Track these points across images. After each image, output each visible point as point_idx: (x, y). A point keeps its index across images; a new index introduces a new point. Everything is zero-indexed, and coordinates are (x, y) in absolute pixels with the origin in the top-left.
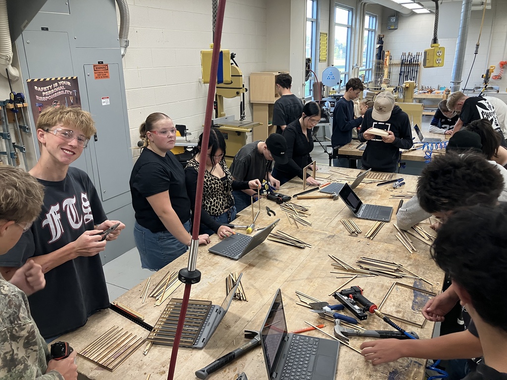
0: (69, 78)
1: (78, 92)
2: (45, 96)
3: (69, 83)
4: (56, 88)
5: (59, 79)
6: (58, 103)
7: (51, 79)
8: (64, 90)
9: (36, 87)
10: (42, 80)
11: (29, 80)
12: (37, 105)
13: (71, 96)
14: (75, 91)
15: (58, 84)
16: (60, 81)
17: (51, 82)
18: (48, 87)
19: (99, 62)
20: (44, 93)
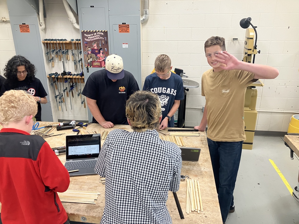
0: (103, 31)
2: (89, 39)
3: (103, 34)
4: (95, 35)
5: (97, 31)
6: (96, 43)
7: (93, 31)
8: (100, 37)
9: (85, 35)
10: (88, 31)
11: (82, 31)
12: (85, 43)
13: (103, 40)
14: (106, 38)
15: (97, 34)
16: (98, 32)
17: (93, 32)
18: (91, 35)
19: (123, 23)
20: (89, 38)
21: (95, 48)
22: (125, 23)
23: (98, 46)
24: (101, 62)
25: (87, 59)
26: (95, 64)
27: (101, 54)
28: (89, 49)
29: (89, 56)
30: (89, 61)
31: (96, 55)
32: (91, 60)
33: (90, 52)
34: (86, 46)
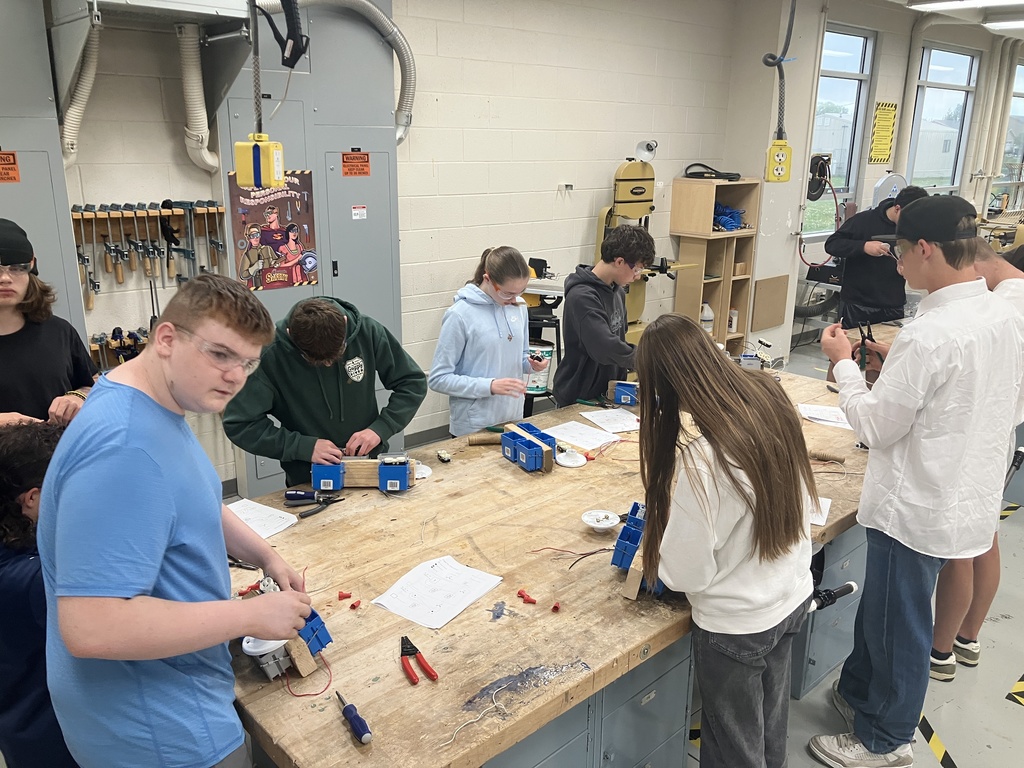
0: (298, 172)
1: (310, 195)
2: (254, 198)
3: (296, 181)
6: (275, 211)
8: (287, 191)
11: (231, 175)
12: (240, 211)
13: (298, 200)
14: (306, 193)
19: (353, 150)
20: (253, 194)
21: (274, 226)
22: (359, 150)
23: (281, 218)
24: (289, 271)
25: (248, 263)
26: (271, 277)
27: (292, 243)
28: (252, 230)
29: (253, 254)
30: (252, 271)
31: (276, 249)
32: (259, 265)
33: (255, 242)
34: (244, 223)
